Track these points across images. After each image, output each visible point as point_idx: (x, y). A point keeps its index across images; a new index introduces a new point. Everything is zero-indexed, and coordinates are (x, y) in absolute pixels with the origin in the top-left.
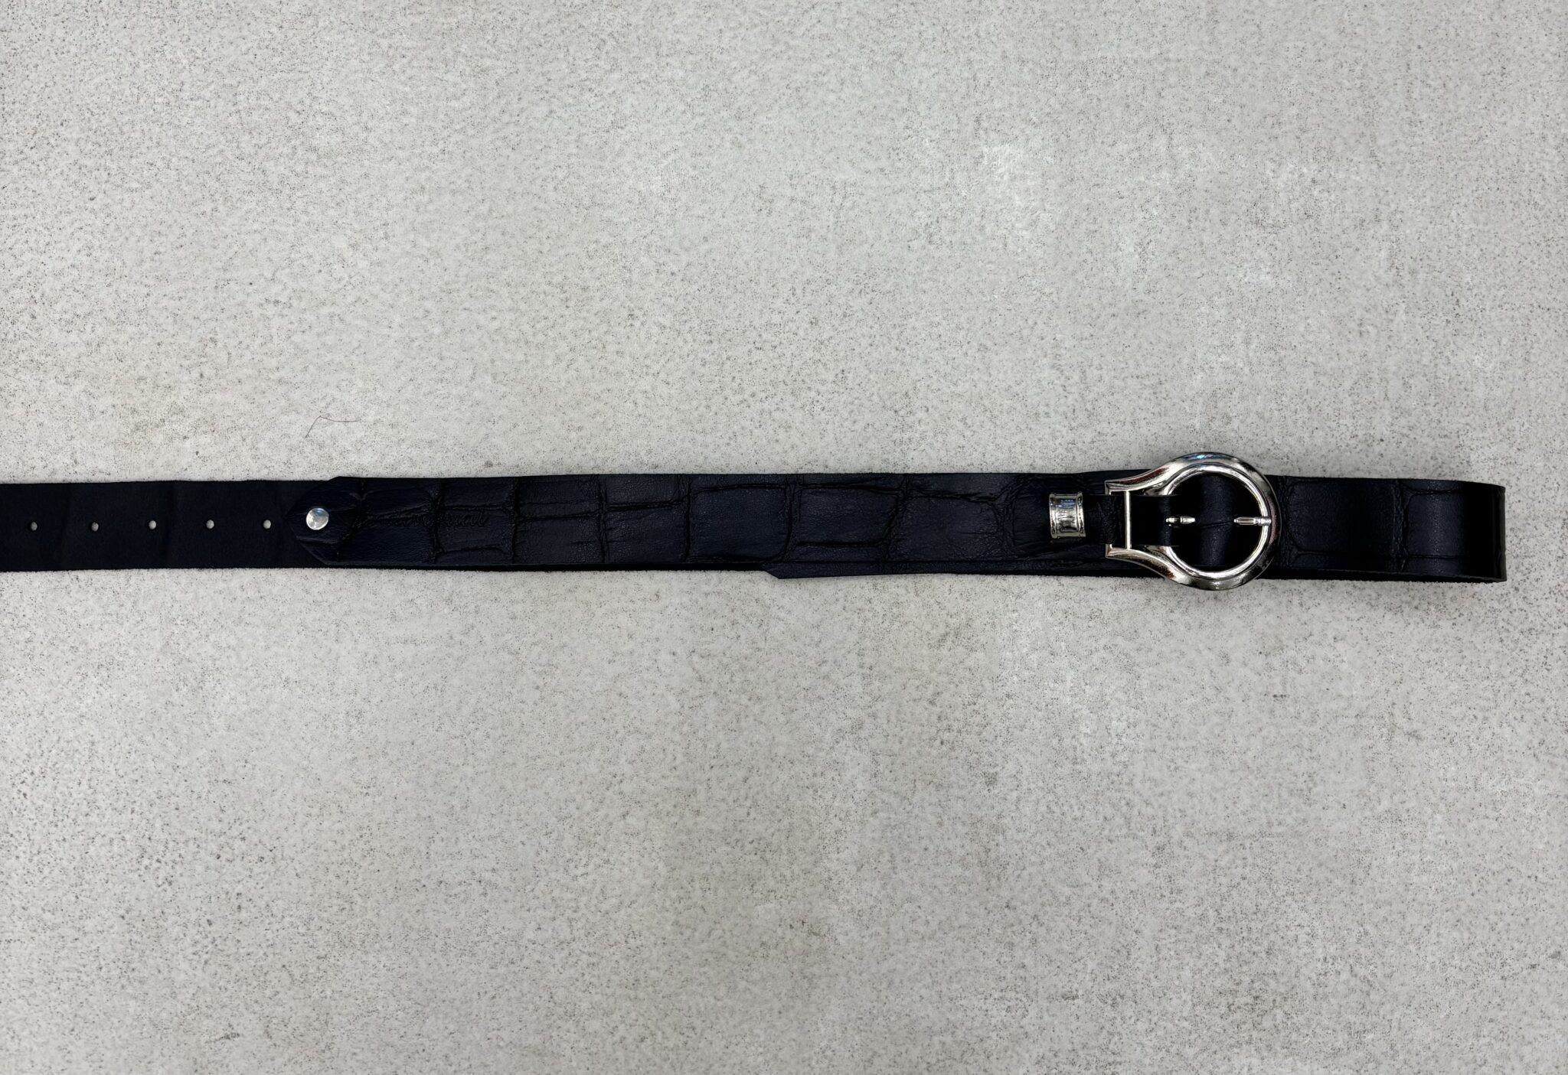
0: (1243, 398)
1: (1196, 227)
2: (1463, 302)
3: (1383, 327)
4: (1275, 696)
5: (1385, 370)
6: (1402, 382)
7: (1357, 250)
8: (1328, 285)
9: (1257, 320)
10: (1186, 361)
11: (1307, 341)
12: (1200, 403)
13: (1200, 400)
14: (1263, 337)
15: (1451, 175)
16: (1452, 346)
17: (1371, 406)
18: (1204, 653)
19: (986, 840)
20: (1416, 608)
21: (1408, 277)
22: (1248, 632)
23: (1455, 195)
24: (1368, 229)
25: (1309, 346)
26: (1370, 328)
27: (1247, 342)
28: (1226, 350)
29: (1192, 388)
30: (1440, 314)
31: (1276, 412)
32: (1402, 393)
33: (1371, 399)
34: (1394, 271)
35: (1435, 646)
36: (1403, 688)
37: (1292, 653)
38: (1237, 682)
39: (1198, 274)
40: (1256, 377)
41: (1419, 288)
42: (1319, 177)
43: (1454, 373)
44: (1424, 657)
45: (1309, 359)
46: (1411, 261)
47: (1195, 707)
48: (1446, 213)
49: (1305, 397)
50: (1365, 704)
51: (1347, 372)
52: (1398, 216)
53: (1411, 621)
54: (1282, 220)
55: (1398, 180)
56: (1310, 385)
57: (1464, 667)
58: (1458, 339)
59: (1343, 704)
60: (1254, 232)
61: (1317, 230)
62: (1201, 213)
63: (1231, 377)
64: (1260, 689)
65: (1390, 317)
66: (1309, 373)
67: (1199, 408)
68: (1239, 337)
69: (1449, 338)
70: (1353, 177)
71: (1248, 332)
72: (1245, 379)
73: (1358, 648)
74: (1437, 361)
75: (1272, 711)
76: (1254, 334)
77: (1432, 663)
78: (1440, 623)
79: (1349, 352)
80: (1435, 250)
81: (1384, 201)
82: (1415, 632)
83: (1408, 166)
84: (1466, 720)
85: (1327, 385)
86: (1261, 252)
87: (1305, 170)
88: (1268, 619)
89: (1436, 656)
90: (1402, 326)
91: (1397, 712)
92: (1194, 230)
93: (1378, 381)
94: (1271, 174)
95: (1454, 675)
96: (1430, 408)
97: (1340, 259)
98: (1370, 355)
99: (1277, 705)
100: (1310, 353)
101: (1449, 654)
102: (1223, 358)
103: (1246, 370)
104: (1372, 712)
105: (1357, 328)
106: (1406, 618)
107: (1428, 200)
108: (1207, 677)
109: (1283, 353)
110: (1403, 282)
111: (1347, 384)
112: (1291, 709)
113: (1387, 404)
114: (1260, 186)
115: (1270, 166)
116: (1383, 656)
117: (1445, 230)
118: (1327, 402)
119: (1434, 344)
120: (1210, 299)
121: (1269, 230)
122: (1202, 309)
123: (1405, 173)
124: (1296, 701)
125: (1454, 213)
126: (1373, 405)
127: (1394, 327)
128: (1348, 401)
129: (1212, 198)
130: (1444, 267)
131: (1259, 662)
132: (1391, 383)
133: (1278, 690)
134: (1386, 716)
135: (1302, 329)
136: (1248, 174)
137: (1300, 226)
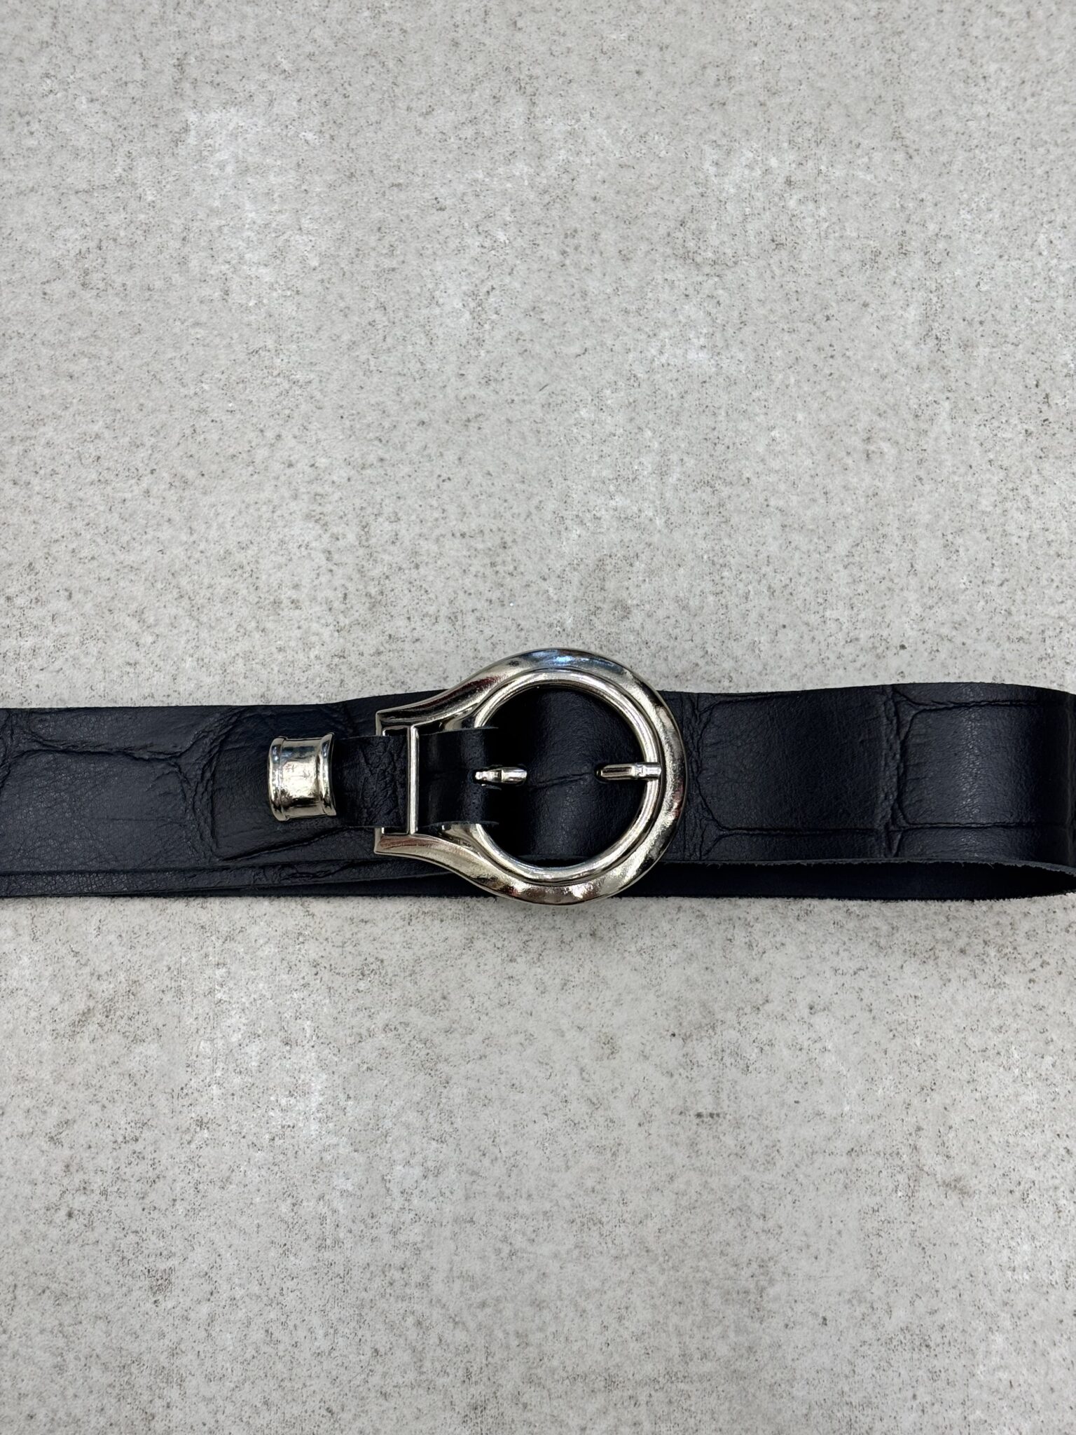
0: (651, 573)
1: (576, 265)
2: (1056, 398)
3: (909, 445)
4: (699, 1115)
5: (912, 522)
6: (942, 542)
7: (866, 305)
8: (811, 370)
9: (680, 432)
10: (551, 506)
11: (770, 470)
12: (576, 581)
13: (575, 578)
14: (690, 462)
15: (1039, 171)
16: (1035, 476)
17: (883, 587)
18: (568, 1036)
19: (145, 1398)
20: (962, 951)
21: (957, 354)
22: (651, 996)
23: (1044, 207)
24: (885, 269)
25: (773, 478)
26: (885, 446)
27: (662, 472)
28: (624, 487)
29: (561, 556)
30: (1015, 421)
31: (711, 598)
32: (942, 563)
33: (884, 572)
34: (932, 343)
35: (996, 1022)
36: (937, 1099)
37: (732, 1034)
38: (630, 1090)
39: (576, 349)
40: (677, 535)
41: (975, 373)
42: (798, 176)
43: (1037, 526)
44: (974, 1041)
45: (772, 502)
46: (962, 325)
47: (551, 1136)
48: (1029, 240)
49: (764, 569)
50: (865, 1130)
51: (841, 524)
52: (941, 245)
53: (952, 976)
54: (729, 252)
55: (943, 180)
56: (773, 548)
57: (1049, 1060)
58: (1047, 466)
59: (824, 1129)
60: (679, 274)
61: (795, 271)
62: (583, 240)
63: (631, 535)
64: (672, 1102)
65: (924, 426)
66: (771, 527)
67: (572, 591)
68: (649, 462)
69: (1030, 462)
70: (861, 174)
71: (664, 454)
72: (656, 538)
73: (853, 1026)
74: (1008, 505)
75: (693, 1144)
76: (674, 458)
77: (991, 1053)
78: (1007, 980)
79: (846, 488)
80: (1007, 306)
81: (915, 218)
82: (960, 997)
83: (961, 156)
84: (1052, 1159)
85: (804, 549)
86: (689, 309)
87: (773, 162)
88: (689, 971)
89: (996, 1040)
90: (943, 443)
91: (924, 1143)
92: (572, 270)
93: (898, 541)
94: (712, 170)
95: (1030, 1074)
96: (992, 589)
97: (833, 323)
98: (884, 495)
99: (704, 1132)
100: (774, 492)
101: (1024, 1036)
102: (619, 501)
103: (659, 522)
104: (879, 1144)
105: (860, 446)
106: (944, 969)
107: (995, 215)
108: (573, 1080)
109: (726, 491)
110: (948, 363)
111: (842, 547)
112: (729, 1141)
113: (913, 582)
114: (693, 190)
115: (711, 154)
116: (900, 1040)
117: (1026, 270)
118: (803, 580)
119: (1002, 474)
120: (598, 395)
121: (707, 269)
122: (583, 413)
123: (955, 168)
124: (738, 1125)
125: (1042, 239)
126: (886, 583)
127: (928, 443)
128: (842, 577)
129: (603, 212)
130: (1022, 335)
131: (671, 1051)
132: (922, 544)
133: (707, 1104)
134: (905, 1151)
135: (761, 449)
136: (670, 168)
137: (761, 263)
